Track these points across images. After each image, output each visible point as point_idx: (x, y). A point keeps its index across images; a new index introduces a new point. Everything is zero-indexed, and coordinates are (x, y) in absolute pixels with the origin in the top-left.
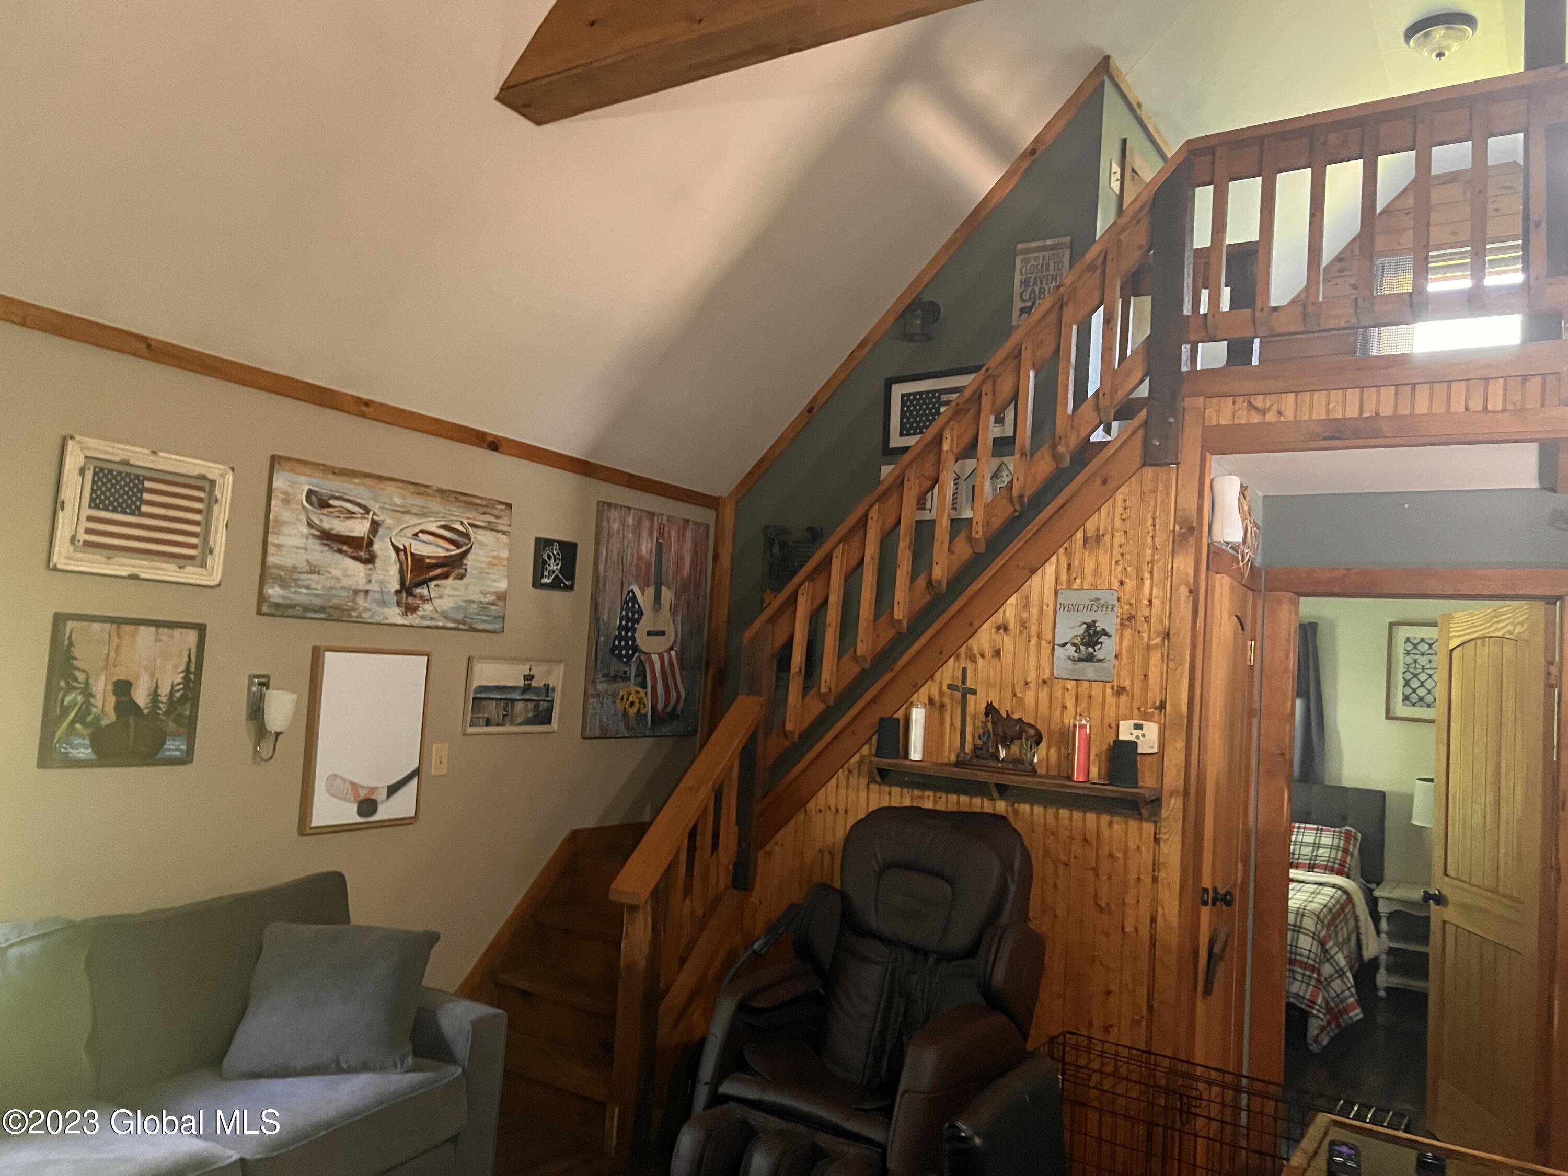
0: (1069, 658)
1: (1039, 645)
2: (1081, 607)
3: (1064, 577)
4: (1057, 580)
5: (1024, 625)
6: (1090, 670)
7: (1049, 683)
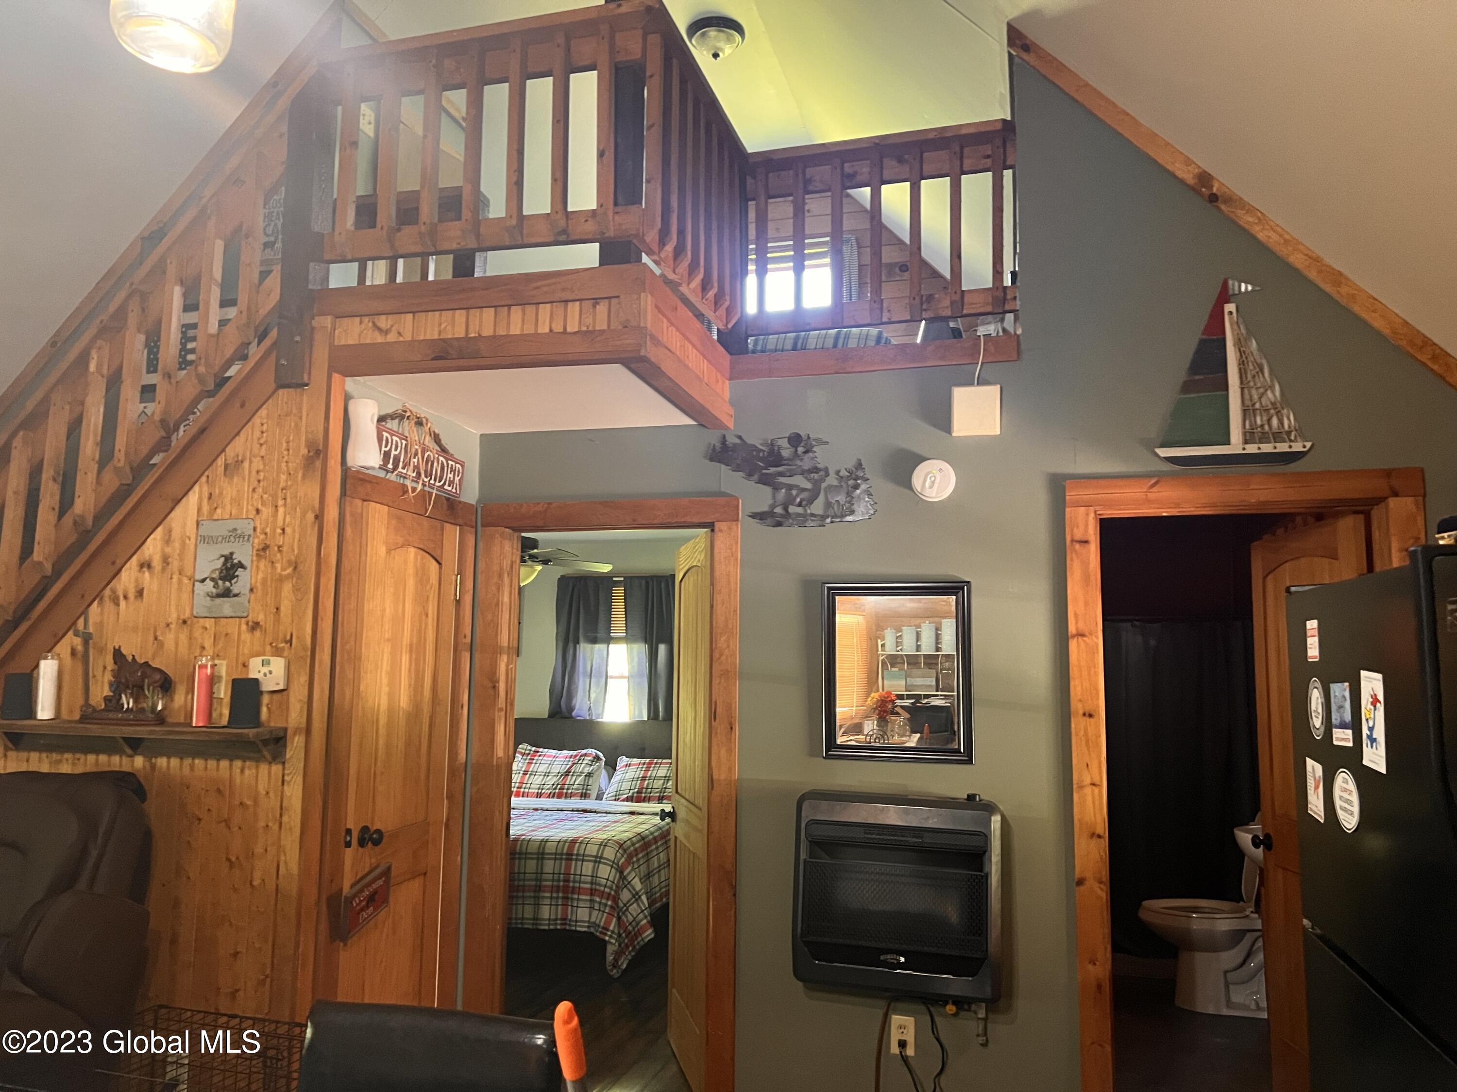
0: (208, 595)
1: (180, 582)
2: (220, 539)
3: (206, 508)
4: (199, 510)
5: (166, 560)
6: (226, 606)
7: (189, 622)
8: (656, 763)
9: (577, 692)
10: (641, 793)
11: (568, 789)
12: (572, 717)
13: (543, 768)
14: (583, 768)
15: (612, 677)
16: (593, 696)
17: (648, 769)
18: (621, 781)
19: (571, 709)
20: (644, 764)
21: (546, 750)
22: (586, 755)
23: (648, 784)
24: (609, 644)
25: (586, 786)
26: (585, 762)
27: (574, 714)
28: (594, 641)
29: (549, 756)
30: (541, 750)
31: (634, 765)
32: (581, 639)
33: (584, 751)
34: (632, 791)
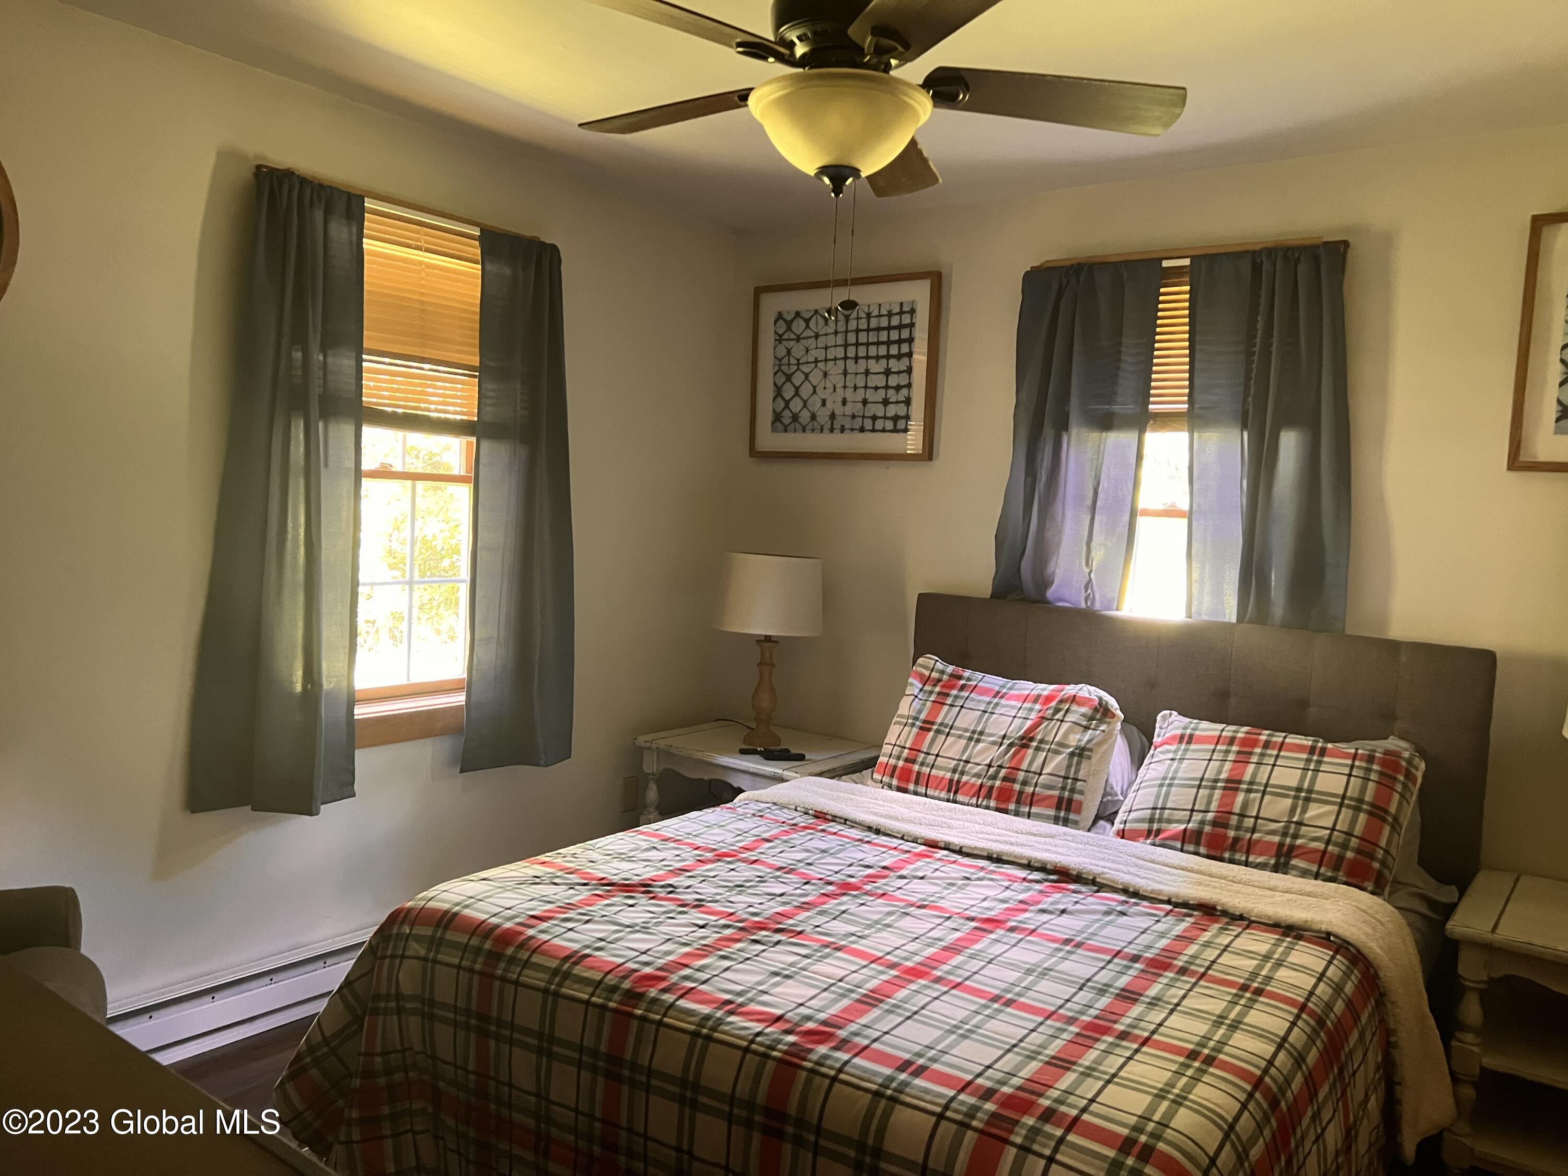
8: (1267, 745)
9: (1059, 544)
10: (1226, 826)
11: (1025, 783)
12: (1048, 602)
13: (967, 720)
14: (1066, 735)
15: (1146, 513)
16: (1098, 555)
17: (1243, 758)
18: (1167, 783)
19: (1044, 583)
20: (1232, 741)
21: (979, 675)
22: (1073, 699)
23: (1245, 805)
24: (1142, 431)
25: (1070, 780)
26: (1071, 718)
27: (1050, 593)
28: (1106, 423)
29: (985, 692)
30: (967, 673)
31: (1203, 740)
32: (1074, 418)
33: (1070, 690)
34: (1197, 817)
